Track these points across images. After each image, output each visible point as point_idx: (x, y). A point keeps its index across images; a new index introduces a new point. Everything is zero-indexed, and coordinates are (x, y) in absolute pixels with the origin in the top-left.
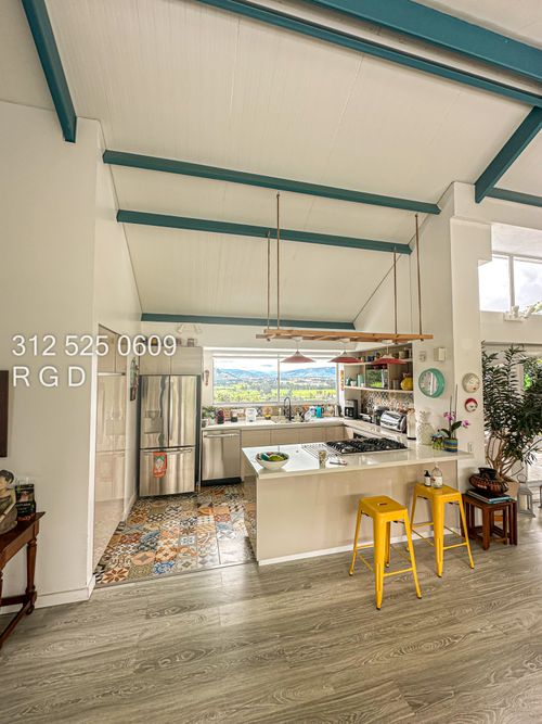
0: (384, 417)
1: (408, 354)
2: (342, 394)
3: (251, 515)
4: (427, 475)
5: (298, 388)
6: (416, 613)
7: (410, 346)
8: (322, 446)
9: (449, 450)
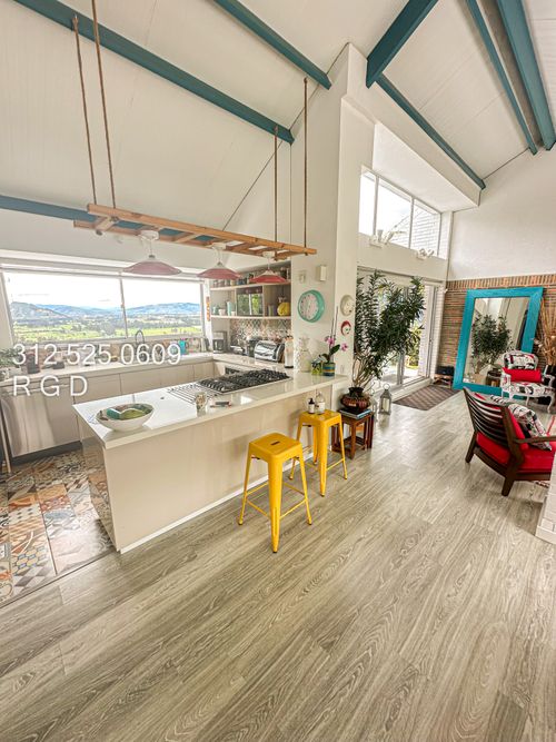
0: (259, 349)
1: (285, 274)
2: (208, 325)
3: (101, 488)
4: (311, 402)
5: (149, 326)
6: (309, 542)
7: (288, 265)
8: (195, 388)
9: (327, 375)
